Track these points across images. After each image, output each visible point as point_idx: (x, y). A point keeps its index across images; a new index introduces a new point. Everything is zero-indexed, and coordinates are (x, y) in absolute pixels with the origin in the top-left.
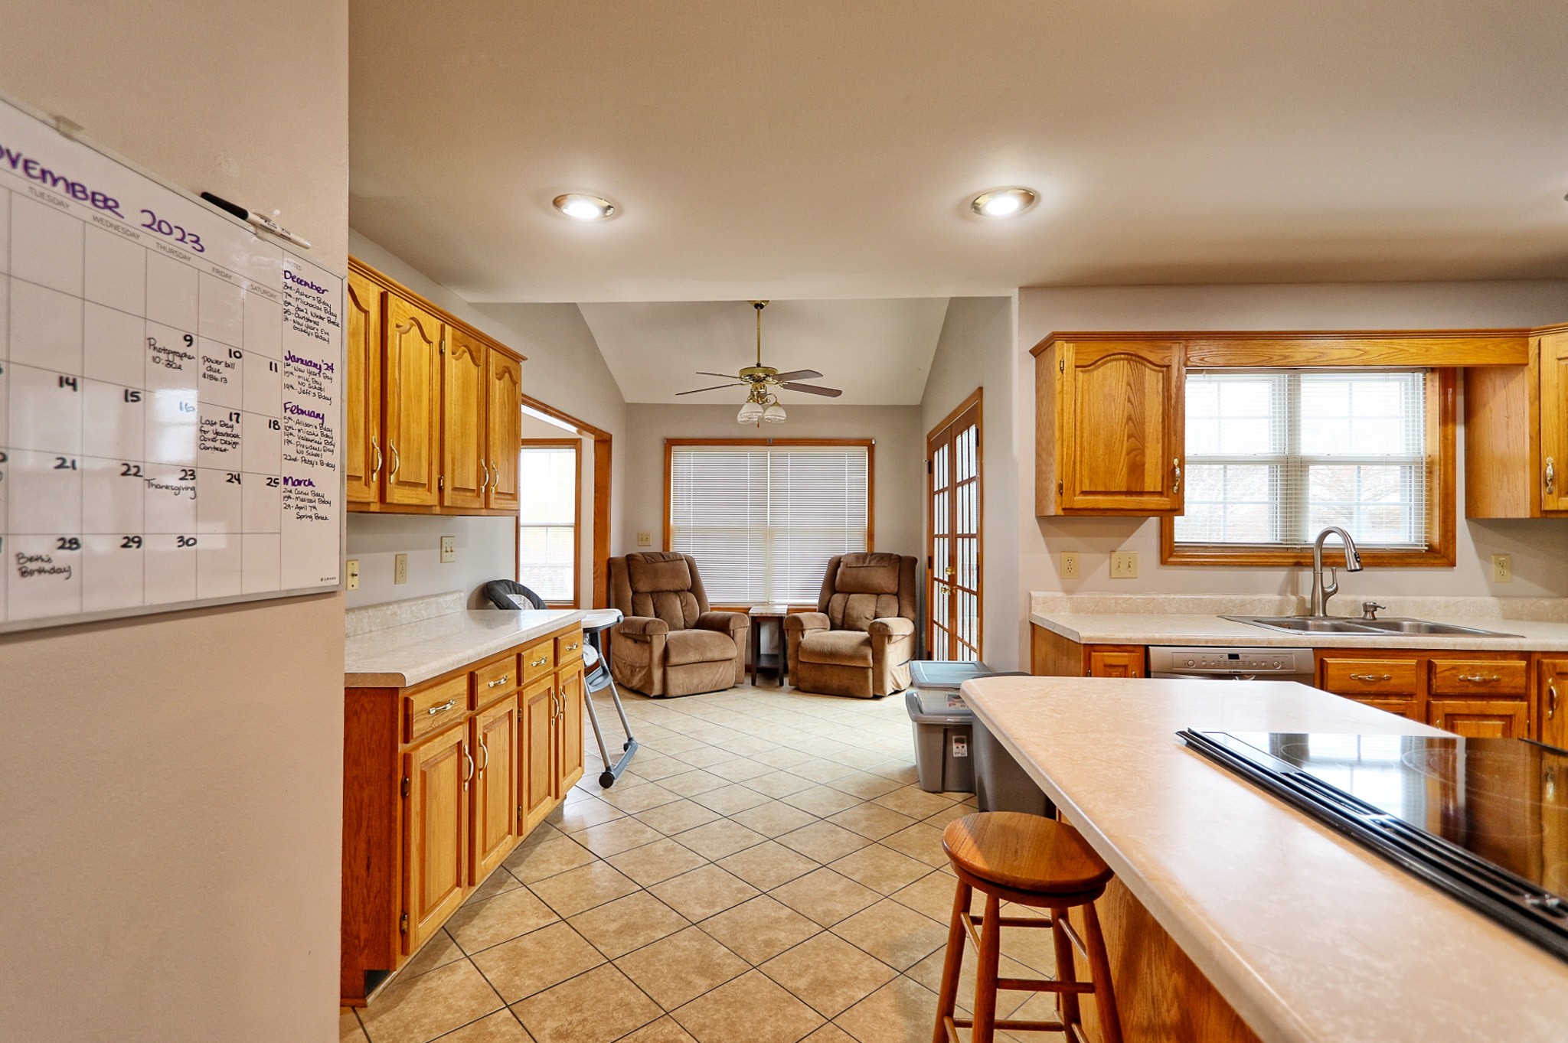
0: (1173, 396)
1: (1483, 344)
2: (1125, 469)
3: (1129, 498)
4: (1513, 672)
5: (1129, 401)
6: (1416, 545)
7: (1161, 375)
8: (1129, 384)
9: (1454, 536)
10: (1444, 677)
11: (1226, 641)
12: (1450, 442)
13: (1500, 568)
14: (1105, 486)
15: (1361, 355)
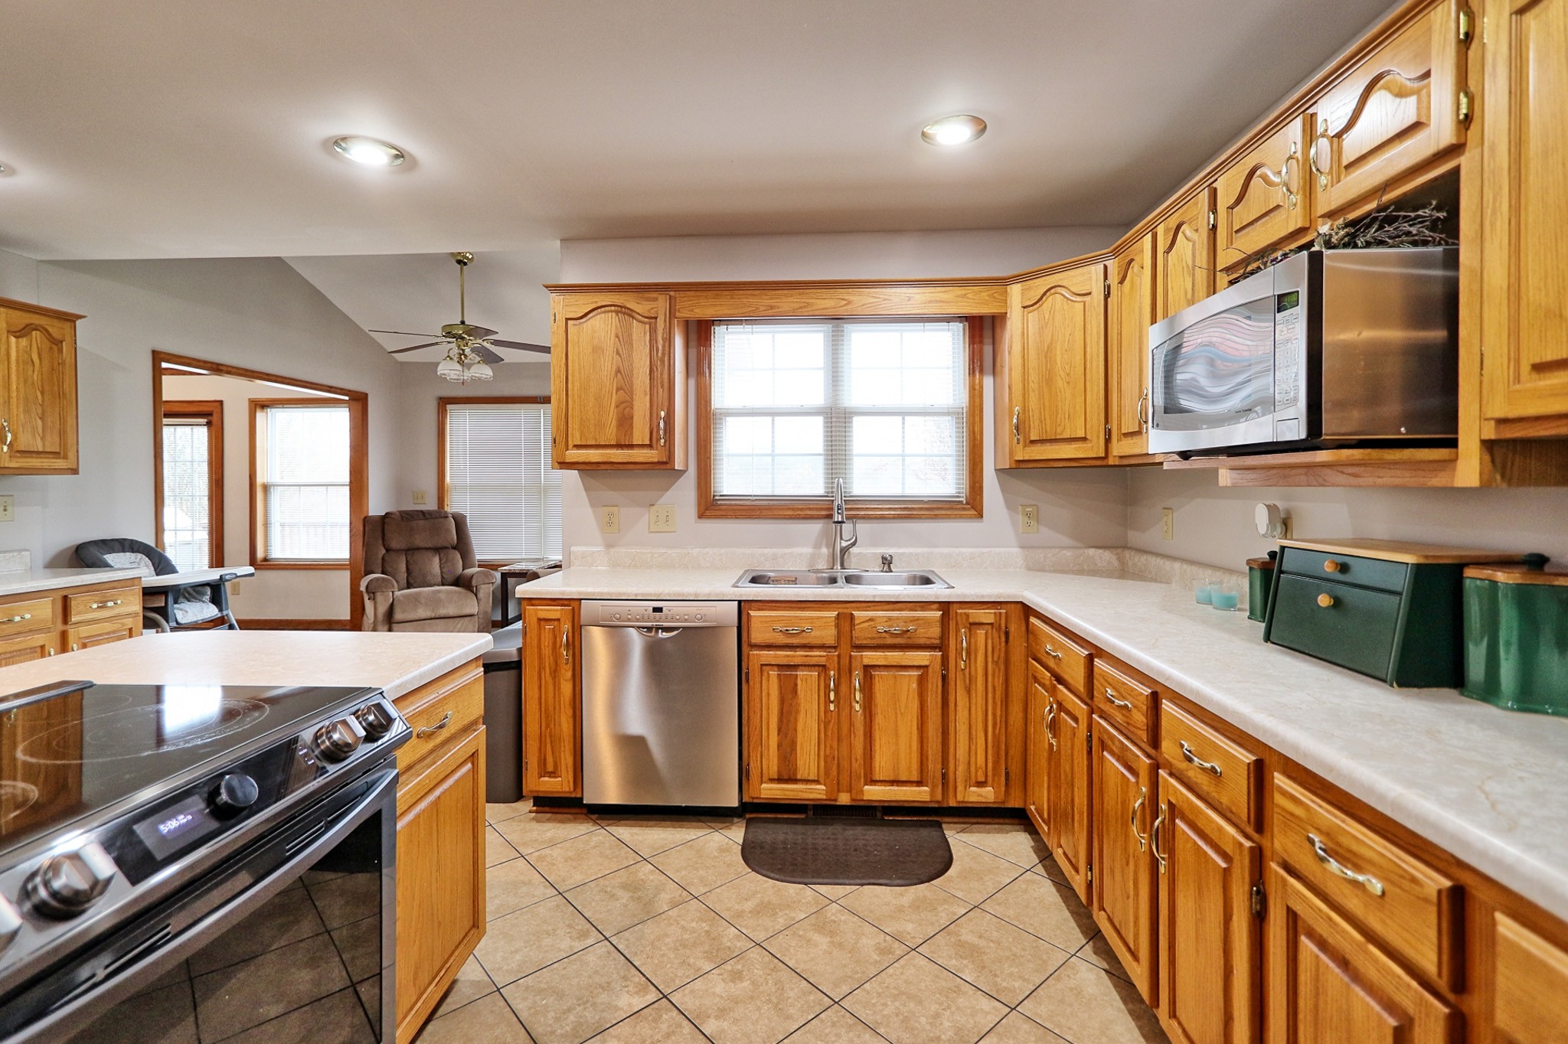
0: (660, 348)
1: (964, 292)
2: (614, 422)
3: (620, 451)
4: (927, 622)
5: (618, 353)
6: (958, 497)
7: (648, 326)
8: (617, 336)
9: (981, 487)
10: (862, 629)
11: (655, 594)
12: (977, 392)
13: (1026, 519)
14: (596, 440)
15: (846, 305)
